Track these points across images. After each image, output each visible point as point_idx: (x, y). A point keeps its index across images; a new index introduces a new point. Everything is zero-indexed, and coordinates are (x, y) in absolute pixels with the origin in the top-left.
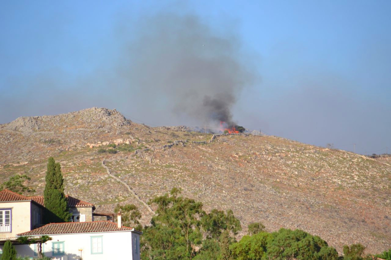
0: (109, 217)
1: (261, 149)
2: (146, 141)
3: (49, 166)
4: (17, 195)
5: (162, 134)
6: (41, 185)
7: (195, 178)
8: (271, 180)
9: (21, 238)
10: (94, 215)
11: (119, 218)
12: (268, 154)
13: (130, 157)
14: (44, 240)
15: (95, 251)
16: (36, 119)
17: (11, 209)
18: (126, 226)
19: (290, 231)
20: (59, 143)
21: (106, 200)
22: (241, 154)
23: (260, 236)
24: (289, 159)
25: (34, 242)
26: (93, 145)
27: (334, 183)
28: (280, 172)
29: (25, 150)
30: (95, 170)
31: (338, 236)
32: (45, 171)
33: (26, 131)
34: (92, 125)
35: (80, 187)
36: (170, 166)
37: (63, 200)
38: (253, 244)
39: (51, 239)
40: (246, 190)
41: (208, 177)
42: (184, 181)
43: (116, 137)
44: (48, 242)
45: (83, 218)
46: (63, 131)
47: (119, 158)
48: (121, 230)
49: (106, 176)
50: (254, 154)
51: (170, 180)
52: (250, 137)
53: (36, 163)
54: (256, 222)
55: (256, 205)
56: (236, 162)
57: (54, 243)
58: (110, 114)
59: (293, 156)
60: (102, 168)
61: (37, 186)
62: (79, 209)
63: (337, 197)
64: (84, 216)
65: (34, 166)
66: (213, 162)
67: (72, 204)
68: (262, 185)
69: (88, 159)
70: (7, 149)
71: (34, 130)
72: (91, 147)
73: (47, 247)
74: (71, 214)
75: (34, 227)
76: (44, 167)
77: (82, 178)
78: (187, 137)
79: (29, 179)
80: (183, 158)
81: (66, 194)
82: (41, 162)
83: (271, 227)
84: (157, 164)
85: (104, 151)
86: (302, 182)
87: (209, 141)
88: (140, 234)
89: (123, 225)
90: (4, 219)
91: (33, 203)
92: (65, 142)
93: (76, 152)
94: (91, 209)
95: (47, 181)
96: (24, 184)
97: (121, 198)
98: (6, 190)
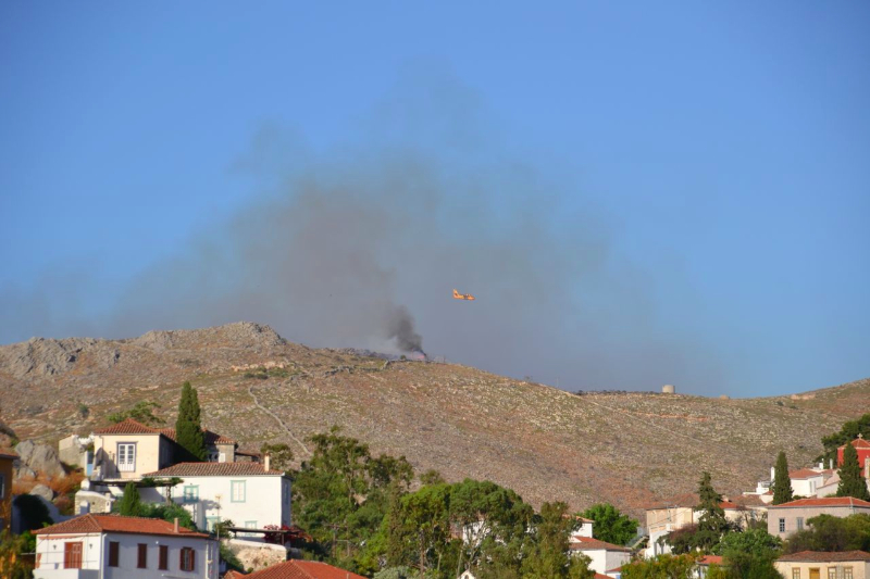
0: (255, 458)
1: (444, 380)
2: (305, 366)
3: (184, 392)
4: (144, 426)
5: (323, 358)
6: (173, 414)
7: (362, 412)
8: (456, 418)
9: (144, 480)
10: (236, 454)
11: (267, 459)
12: (453, 386)
13: (283, 384)
14: (174, 482)
15: (236, 498)
16: (170, 334)
17: (135, 443)
18: (274, 470)
19: (477, 481)
20: (198, 364)
21: (252, 436)
22: (419, 385)
23: (441, 487)
24: (479, 393)
25: (162, 484)
26: (239, 368)
27: (531, 424)
28: (467, 408)
29: (156, 371)
30: (240, 399)
31: (534, 489)
32: (179, 397)
33: (158, 348)
34: (239, 344)
35: (221, 419)
36: (332, 397)
37: (197, 435)
38: (435, 495)
39: (182, 482)
40: (424, 429)
41: (378, 413)
42: (349, 416)
43: (267, 359)
44: (179, 485)
45: (222, 458)
46: (202, 349)
47: (270, 385)
48: (269, 474)
49: (253, 407)
50: (436, 385)
51: (332, 414)
52: (432, 365)
53: (169, 387)
54: (436, 469)
55: (436, 448)
56: (414, 394)
57: (186, 487)
58: (260, 331)
59: (484, 390)
60: (249, 396)
61: (168, 415)
62: (218, 447)
63: (534, 441)
64: (224, 455)
65: (165, 391)
66: (385, 394)
67: (210, 440)
68: (444, 424)
69: (232, 386)
70: (133, 369)
71: (168, 348)
72: (236, 370)
73: (177, 492)
74: (208, 452)
75: (162, 466)
76: (177, 393)
77: (223, 409)
78: (355, 362)
79: (161, 408)
80: (349, 387)
81: (204, 427)
82: (174, 386)
83: (453, 476)
84: (316, 395)
85: (252, 376)
86: (493, 422)
87: (381, 368)
88: (292, 480)
89: (271, 468)
90: (126, 455)
91: (163, 438)
92: (205, 363)
93: (217, 376)
94: (233, 447)
95: (180, 410)
96: (153, 413)
97: (270, 434)
98: (130, 420)
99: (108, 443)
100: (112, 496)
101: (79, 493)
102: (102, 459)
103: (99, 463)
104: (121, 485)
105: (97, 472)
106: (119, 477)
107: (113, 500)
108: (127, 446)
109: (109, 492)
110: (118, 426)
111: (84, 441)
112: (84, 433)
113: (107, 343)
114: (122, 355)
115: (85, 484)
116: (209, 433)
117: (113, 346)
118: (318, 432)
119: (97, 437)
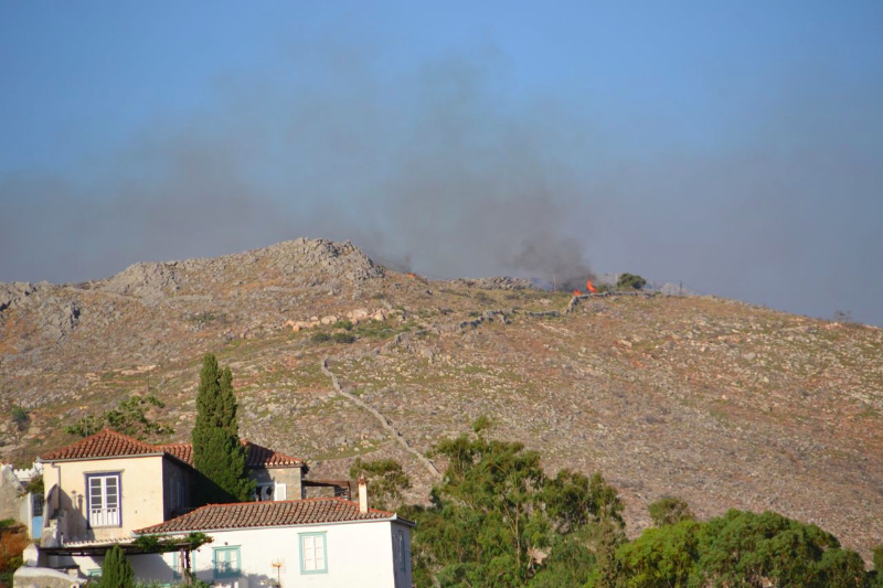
0: (339, 490)
1: (682, 326)
2: (423, 314)
3: (206, 374)
4: (133, 441)
5: (456, 298)
6: (186, 416)
7: (534, 395)
8: (709, 397)
9: (142, 540)
10: (305, 484)
11: (363, 490)
12: (699, 338)
13: (384, 350)
14: (194, 543)
15: (310, 566)
16: (172, 268)
17: (118, 473)
18: (377, 510)
19: (750, 515)
20: (225, 321)
21: (333, 449)
22: (637, 339)
23: (680, 529)
24: (749, 349)
25: (173, 547)
26: (301, 324)
27: (854, 401)
28: (729, 378)
29: (149, 339)
30: (305, 382)
31: (867, 523)
32: (194, 385)
33: (151, 295)
34: (298, 279)
35: (274, 420)
36: (476, 370)
37: (235, 452)
38: (668, 545)
39: (210, 540)
40: (650, 420)
41: (563, 393)
42: (508, 402)
43: (353, 306)
44: (205, 548)
45: (281, 492)
46: (231, 293)
47: (359, 352)
48: (367, 517)
49: (332, 395)
50: (667, 337)
51: (477, 402)
52: (658, 300)
53: (173, 367)
54: (675, 493)
55: (674, 455)
56: (627, 356)
57: (216, 550)
58: (336, 253)
59: (758, 342)
60: (323, 376)
61: (178, 419)
62: (272, 473)
63: (860, 434)
64: (284, 487)
65: (169, 375)
66: (574, 358)
67: (257, 460)
68: (687, 409)
69: (290, 357)
70: (107, 337)
71: (168, 294)
72: (296, 328)
73: (202, 559)
74: (254, 483)
75: (171, 513)
76: (190, 376)
77: (277, 401)
78: (514, 303)
79: (162, 406)
80: (506, 350)
81: (243, 437)
82: (184, 364)
83: (708, 506)
84: (445, 366)
85: (326, 338)
86: (780, 400)
87: (563, 311)
88: (410, 526)
89: (371, 506)
90: (104, 495)
91: (169, 460)
92: (238, 319)
93: (262, 342)
94: (298, 471)
95: (198, 407)
96: (148, 416)
97: (366, 444)
98: (108, 430)
99: (70, 477)
100: (81, 575)
101: (21, 573)
102: (57, 506)
103: (54, 515)
104: (97, 553)
105: (49, 531)
106: (91, 537)
107: (82, 581)
108: (103, 480)
109: (77, 567)
110: (84, 443)
111: (24, 475)
112: (22, 461)
113: (56, 290)
114: (85, 312)
115: (30, 554)
116: (253, 447)
117: (67, 297)
118: (453, 436)
119: (48, 466)
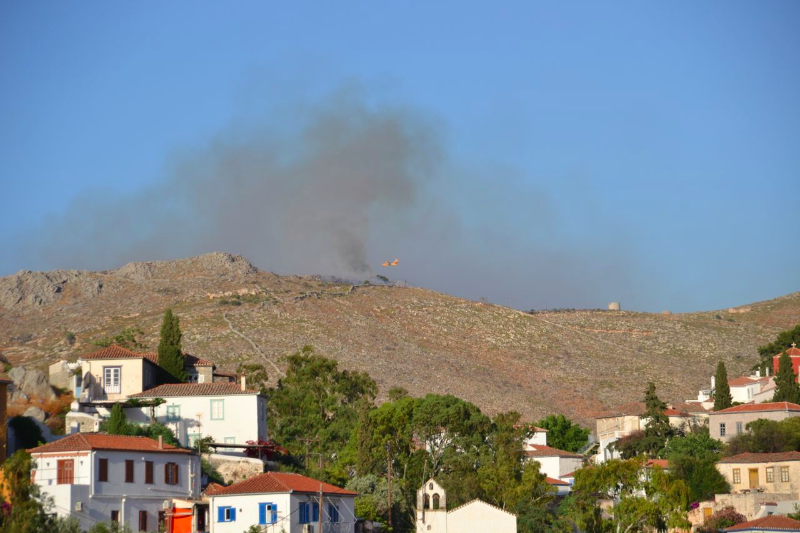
0: (231, 378)
1: (405, 302)
2: (275, 292)
3: (166, 318)
4: (128, 351)
5: (292, 285)
6: (154, 340)
7: (330, 334)
8: (417, 338)
9: (131, 401)
10: (214, 375)
11: (243, 380)
12: (413, 308)
13: (255, 309)
14: (157, 403)
15: (215, 416)
16: (150, 265)
17: (120, 367)
18: (250, 389)
19: (438, 396)
20: (175, 293)
21: (228, 359)
22: (383, 308)
23: (404, 402)
24: (438, 315)
25: (146, 404)
26: (214, 295)
27: (488, 342)
28: (428, 329)
29: (136, 300)
30: (215, 324)
31: (491, 402)
32: (160, 323)
33: (138, 278)
34: (213, 272)
35: (199, 343)
36: (301, 321)
37: (179, 358)
38: (398, 410)
39: (165, 402)
40: (388, 349)
41: (344, 334)
42: (317, 338)
43: (241, 287)
44: (162, 406)
45: (201, 379)
46: (179, 278)
47: (243, 311)
48: (245, 393)
49: (228, 331)
50: (398, 308)
51: (302, 337)
52: (394, 289)
53: (149, 315)
54: (399, 385)
55: (399, 366)
56: (377, 316)
57: (168, 407)
58: (233, 260)
59: (442, 311)
60: (224, 322)
61: (149, 341)
62: (197, 369)
63: (490, 358)
64: (203, 377)
65: (146, 319)
66: (351, 316)
67: (190, 363)
68: (406, 343)
69: (208, 312)
70: (115, 298)
71: (147, 278)
72: (211, 297)
73: (161, 411)
74: (189, 374)
75: (146, 388)
76: (157, 320)
77: (200, 334)
78: (322, 288)
79: (142, 333)
80: (317, 311)
81: (184, 351)
82: (154, 314)
83: (417, 391)
84: (286, 319)
85: (226, 303)
86: (452, 340)
87: (347, 293)
88: (266, 397)
89: (247, 388)
90: (112, 377)
91: (145, 361)
92: (182, 292)
93: (194, 304)
94: (211, 369)
95: (162, 335)
96: (136, 339)
97: (245, 357)
98: (115, 345)
99: (95, 368)
100: (100, 417)
101: (69, 414)
102: (89, 382)
103: (87, 386)
104: (108, 406)
105: (85, 395)
106: (106, 398)
107: (101, 420)
108: (112, 370)
109: (97, 412)
110: (104, 351)
111: (73, 366)
112: (72, 359)
113: (91, 274)
114: (105, 286)
115: (75, 405)
116: (188, 356)
117: (96, 278)
118: (290, 353)
119: (84, 362)
